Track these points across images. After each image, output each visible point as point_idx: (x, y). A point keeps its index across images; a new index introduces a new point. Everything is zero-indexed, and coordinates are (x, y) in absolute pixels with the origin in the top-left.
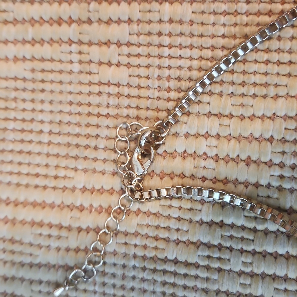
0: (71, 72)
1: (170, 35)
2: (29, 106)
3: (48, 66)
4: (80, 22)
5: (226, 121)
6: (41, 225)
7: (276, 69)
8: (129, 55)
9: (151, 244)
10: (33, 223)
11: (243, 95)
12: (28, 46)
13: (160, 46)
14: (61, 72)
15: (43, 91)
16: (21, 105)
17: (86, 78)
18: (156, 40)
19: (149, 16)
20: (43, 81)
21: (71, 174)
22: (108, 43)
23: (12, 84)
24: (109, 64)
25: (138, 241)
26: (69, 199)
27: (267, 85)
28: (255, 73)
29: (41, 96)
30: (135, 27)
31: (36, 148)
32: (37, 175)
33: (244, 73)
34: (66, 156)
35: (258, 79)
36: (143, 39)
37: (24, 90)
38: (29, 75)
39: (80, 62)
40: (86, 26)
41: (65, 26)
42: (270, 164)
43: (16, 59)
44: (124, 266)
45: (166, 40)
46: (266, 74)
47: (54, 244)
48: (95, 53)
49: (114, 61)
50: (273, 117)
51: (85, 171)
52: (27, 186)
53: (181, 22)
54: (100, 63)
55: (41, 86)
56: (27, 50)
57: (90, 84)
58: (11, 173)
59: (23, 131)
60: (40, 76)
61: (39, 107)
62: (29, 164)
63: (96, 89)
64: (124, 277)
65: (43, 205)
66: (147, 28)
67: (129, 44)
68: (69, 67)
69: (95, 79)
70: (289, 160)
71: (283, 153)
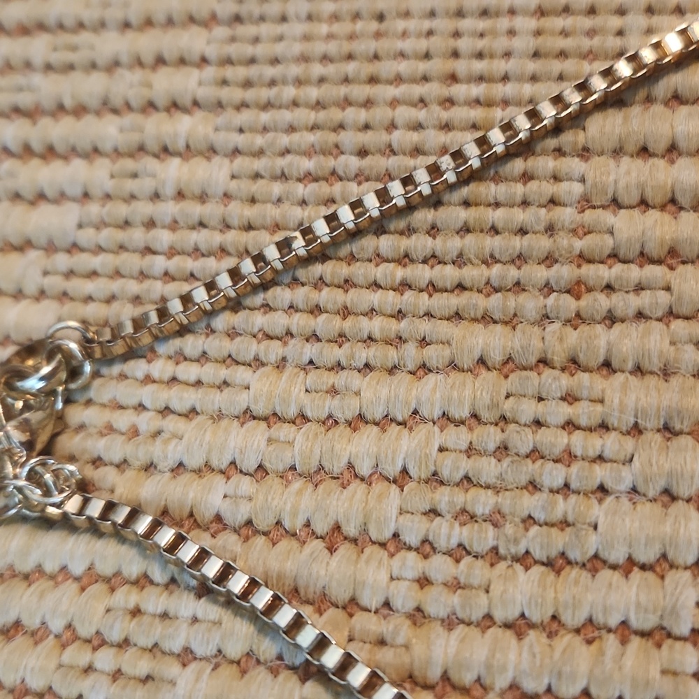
1: (174, 226)
5: (286, 432)
7: (424, 301)
8: (70, 274)
11: (339, 367)
13: (147, 251)
18: (137, 236)
19: (131, 185)
24: (18, 295)
27: (399, 340)
28: (371, 313)
30: (94, 210)
33: (345, 313)
35: (376, 326)
36: (107, 236)
45: (164, 238)
46: (399, 315)
49: (31, 288)
50: (412, 421)
53: (203, 197)
67: (74, 248)
70: (447, 533)
71: (434, 512)
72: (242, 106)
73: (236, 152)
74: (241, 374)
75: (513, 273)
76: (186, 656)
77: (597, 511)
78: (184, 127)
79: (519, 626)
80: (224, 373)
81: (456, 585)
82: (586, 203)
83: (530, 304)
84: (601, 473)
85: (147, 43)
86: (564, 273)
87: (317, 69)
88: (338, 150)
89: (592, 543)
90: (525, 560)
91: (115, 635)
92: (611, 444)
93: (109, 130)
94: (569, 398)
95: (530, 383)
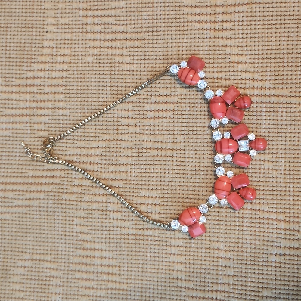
0: (27, 134)
1: (62, 120)
2: (11, 146)
3: (19, 131)
4: (30, 116)
5: (83, 149)
6: (16, 191)
7: (98, 131)
8: (48, 127)
9: (57, 194)
10: (13, 191)
11: (88, 140)
12: (11, 124)
13: (59, 124)
14: (23, 133)
15: (16, 141)
16: (8, 146)
17: (33, 136)
18: (58, 122)
19: (55, 114)
20: (16, 137)
21: (27, 171)
22: (40, 123)
23: (5, 138)
24: (41, 130)
25: (52, 194)
26: (26, 181)
27: (95, 137)
28: (92, 133)
29: (16, 143)
30: (50, 117)
31: (14, 162)
32: (14, 172)
33: (88, 133)
34: (26, 165)
35: (93, 135)
36: (53, 122)
37: (9, 140)
38: (11, 135)
39: (31, 130)
40: (32, 117)
41: (25, 117)
42: (97, 164)
43: (6, 129)
44: (47, 203)
45: (61, 122)
46: (95, 133)
47: (21, 197)
48: (36, 126)
49: (43, 129)
50: (98, 148)
51: (33, 170)
52: (10, 176)
53: (66, 116)
54: (38, 130)
55: (16, 139)
56: (10, 126)
57: (34, 138)
58: (4, 172)
59: (8, 156)
60: (15, 135)
61: (15, 147)
62: (11, 168)
63: (37, 139)
64: (47, 207)
65: (16, 183)
66: (54, 118)
67: (48, 123)
68: (26, 132)
69: (36, 136)
70: (104, 162)
71: (102, 159)
72: (69, 101)
73: (70, 109)
74: (76, 142)
75: (109, 127)
76: (75, 178)
77: (120, 158)
78: (61, 104)
79: (112, 172)
80: (73, 141)
81: (105, 168)
82: (118, 117)
83: (112, 132)
84: (120, 154)
85: (53, 89)
86: (116, 127)
87: (80, 95)
88: (84, 109)
89: (120, 162)
90: (112, 164)
91: (66, 176)
92: (121, 150)
93: (50, 105)
94: (117, 144)
95: (112, 142)
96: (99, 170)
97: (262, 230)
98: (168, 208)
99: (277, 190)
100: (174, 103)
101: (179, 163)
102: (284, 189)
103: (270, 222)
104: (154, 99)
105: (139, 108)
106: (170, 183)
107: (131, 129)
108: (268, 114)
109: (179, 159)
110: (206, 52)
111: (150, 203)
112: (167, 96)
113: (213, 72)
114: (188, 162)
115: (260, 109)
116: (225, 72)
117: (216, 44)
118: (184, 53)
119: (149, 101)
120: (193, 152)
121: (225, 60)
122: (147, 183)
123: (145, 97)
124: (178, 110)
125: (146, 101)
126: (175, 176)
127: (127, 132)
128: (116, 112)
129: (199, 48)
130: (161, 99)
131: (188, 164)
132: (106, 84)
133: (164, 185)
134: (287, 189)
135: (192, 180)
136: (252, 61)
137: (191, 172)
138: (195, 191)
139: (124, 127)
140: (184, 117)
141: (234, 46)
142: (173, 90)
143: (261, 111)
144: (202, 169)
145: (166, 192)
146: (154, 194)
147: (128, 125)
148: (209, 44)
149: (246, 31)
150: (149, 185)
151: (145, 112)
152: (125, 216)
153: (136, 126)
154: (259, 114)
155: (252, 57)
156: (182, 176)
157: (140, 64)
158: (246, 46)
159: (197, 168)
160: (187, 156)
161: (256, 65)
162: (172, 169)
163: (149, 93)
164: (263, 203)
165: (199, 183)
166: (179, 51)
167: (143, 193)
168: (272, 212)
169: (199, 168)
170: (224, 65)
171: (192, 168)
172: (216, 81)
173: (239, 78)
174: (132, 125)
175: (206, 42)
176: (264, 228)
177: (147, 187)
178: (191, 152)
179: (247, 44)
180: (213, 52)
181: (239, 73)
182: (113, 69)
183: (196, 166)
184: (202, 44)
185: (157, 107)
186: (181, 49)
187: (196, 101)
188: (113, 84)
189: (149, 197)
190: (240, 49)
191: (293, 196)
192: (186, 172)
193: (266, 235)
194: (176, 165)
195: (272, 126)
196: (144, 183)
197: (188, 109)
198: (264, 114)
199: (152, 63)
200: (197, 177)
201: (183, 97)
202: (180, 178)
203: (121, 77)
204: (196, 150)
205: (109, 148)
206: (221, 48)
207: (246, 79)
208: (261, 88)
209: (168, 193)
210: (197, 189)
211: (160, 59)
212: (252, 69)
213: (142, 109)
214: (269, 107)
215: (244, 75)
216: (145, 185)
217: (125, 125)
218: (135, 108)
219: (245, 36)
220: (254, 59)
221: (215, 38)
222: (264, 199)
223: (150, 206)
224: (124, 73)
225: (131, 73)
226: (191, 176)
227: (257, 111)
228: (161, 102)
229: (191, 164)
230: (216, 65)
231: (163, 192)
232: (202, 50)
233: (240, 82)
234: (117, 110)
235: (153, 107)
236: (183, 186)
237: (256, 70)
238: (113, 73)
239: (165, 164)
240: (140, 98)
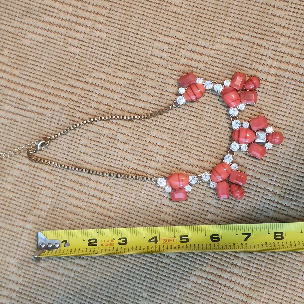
0: (59, 45)
1: (97, 42)
2: (40, 53)
3: (51, 40)
4: (67, 28)
5: (108, 76)
6: (33, 96)
7: (128, 63)
8: (81, 45)
9: (72, 110)
10: (30, 95)
11: (116, 69)
12: (46, 31)
13: (93, 44)
14: (55, 44)
15: (47, 49)
16: (37, 52)
17: (64, 49)
18: (92, 42)
19: (91, 34)
20: (48, 45)
21: (49, 81)
22: (75, 39)
23: (36, 43)
24: (74, 46)
25: (67, 109)
26: (46, 89)
27: (124, 67)
28: (121, 62)
29: (46, 50)
30: (86, 36)
31: (39, 69)
32: (36, 78)
33: (118, 61)
34: (49, 74)
35: (122, 64)
36: (88, 41)
37: (40, 46)
38: (43, 42)
39: (64, 42)
40: (69, 30)
41: (61, 28)
42: (119, 93)
43: (40, 35)
44: (60, 117)
45: (95, 43)
46: (125, 63)
47: (36, 104)
48: (70, 41)
49: (76, 45)
50: (124, 78)
51: (55, 81)
52: (31, 81)
53: (102, 39)
54: (71, 45)
55: (47, 47)
56: (45, 33)
57: (65, 51)
58: (26, 75)
59: (35, 61)
60: (47, 43)
61: (44, 54)
62: (34, 74)
63: (67, 53)
64: (59, 120)
65: (35, 89)
66: (90, 37)
67: (82, 41)
68: (59, 43)
69: (67, 50)
70: (125, 93)
71: (124, 90)
72: (109, 25)
73: (107, 33)
74: (104, 66)
75: (140, 62)
76: (93, 101)
77: (142, 94)
78: (100, 26)
79: (130, 105)
80: (101, 66)
81: (124, 99)
82: (151, 55)
83: (141, 67)
84: (143, 90)
85: (97, 10)
86: (146, 64)
87: (120, 23)
88: (121, 37)
89: (140, 98)
90: (133, 98)
91: (85, 97)
92: (145, 87)
93: (89, 23)
94: (142, 80)
95: (138, 77)
96: (119, 100)
97: (256, 198)
98: (174, 153)
99: (281, 166)
100: (209, 56)
101: (197, 115)
102: (288, 166)
103: (266, 193)
104: (191, 47)
105: (174, 52)
106: (183, 131)
107: (161, 70)
108: (295, 92)
109: (198, 111)
110: (254, 16)
111: (158, 144)
112: (204, 47)
113: (256, 37)
114: (206, 116)
115: (289, 86)
116: (267, 40)
117: (266, 11)
118: (233, 11)
119: (186, 47)
120: (213, 108)
121: (270, 29)
122: (161, 125)
123: (183, 42)
124: (210, 65)
125: (183, 47)
126: (189, 125)
127: (155, 71)
128: (151, 49)
129: (248, 10)
130: (198, 49)
131: (205, 117)
132: (148, 19)
133: (176, 131)
134: (291, 167)
135: (204, 134)
136: (296, 37)
137: (206, 127)
138: (204, 145)
139: (154, 66)
140: (215, 72)
141: (283, 18)
142: (212, 43)
143: (289, 88)
144: (217, 126)
145: (177, 138)
146: (164, 136)
147: (159, 65)
148: (259, 9)
149: (299, 7)
150: (162, 127)
151: (178, 57)
152: (131, 149)
153: (166, 67)
154: (287, 89)
155: (297, 33)
156: (196, 128)
157: (188, 9)
158: (295, 21)
159: (212, 125)
160: (206, 110)
161: (298, 42)
162: (189, 119)
163: (188, 40)
164: (265, 174)
165: (210, 138)
166: (229, 7)
167: (154, 133)
168: (270, 184)
169: (214, 125)
170: (267, 33)
171: (207, 123)
172: (255, 46)
173: (279, 50)
174: (162, 66)
175: (257, 6)
176: (258, 196)
177: (160, 129)
178: (211, 108)
179: (296, 19)
180: (261, 18)
181: (280, 46)
182: (160, 7)
183: (211, 122)
184: (253, 7)
185: (192, 55)
186: (231, 6)
187: (231, 60)
188: (156, 21)
189: (159, 138)
190: (288, 22)
191: (295, 175)
192: (201, 125)
193: (259, 203)
194: (193, 116)
195: (295, 105)
196: (157, 123)
197: (221, 66)
198: (291, 91)
199: (199, 12)
200: (210, 132)
201: (219, 53)
202: (193, 129)
203: (165, 16)
204: (216, 107)
205: (134, 81)
206: (270, 16)
207: (284, 53)
208: (296, 66)
209: (178, 140)
210: (207, 143)
211: (208, 10)
212: (293, 45)
213: (177, 53)
214: (298, 86)
215: (284, 49)
216: (159, 126)
217: (156, 64)
218: (170, 51)
219: (296, 11)
220: (299, 35)
221: (267, 4)
222: (266, 170)
223: (157, 147)
224: (170, 13)
225: (177, 15)
226: (204, 130)
227: (285, 86)
228: (197, 51)
229: (208, 119)
230: (260, 31)
231: (174, 137)
232: (251, 13)
233: (278, 54)
234: (153, 47)
235: (188, 54)
236: (194, 137)
237: (297, 46)
238: (159, 10)
239: (183, 112)
240: (177, 42)
